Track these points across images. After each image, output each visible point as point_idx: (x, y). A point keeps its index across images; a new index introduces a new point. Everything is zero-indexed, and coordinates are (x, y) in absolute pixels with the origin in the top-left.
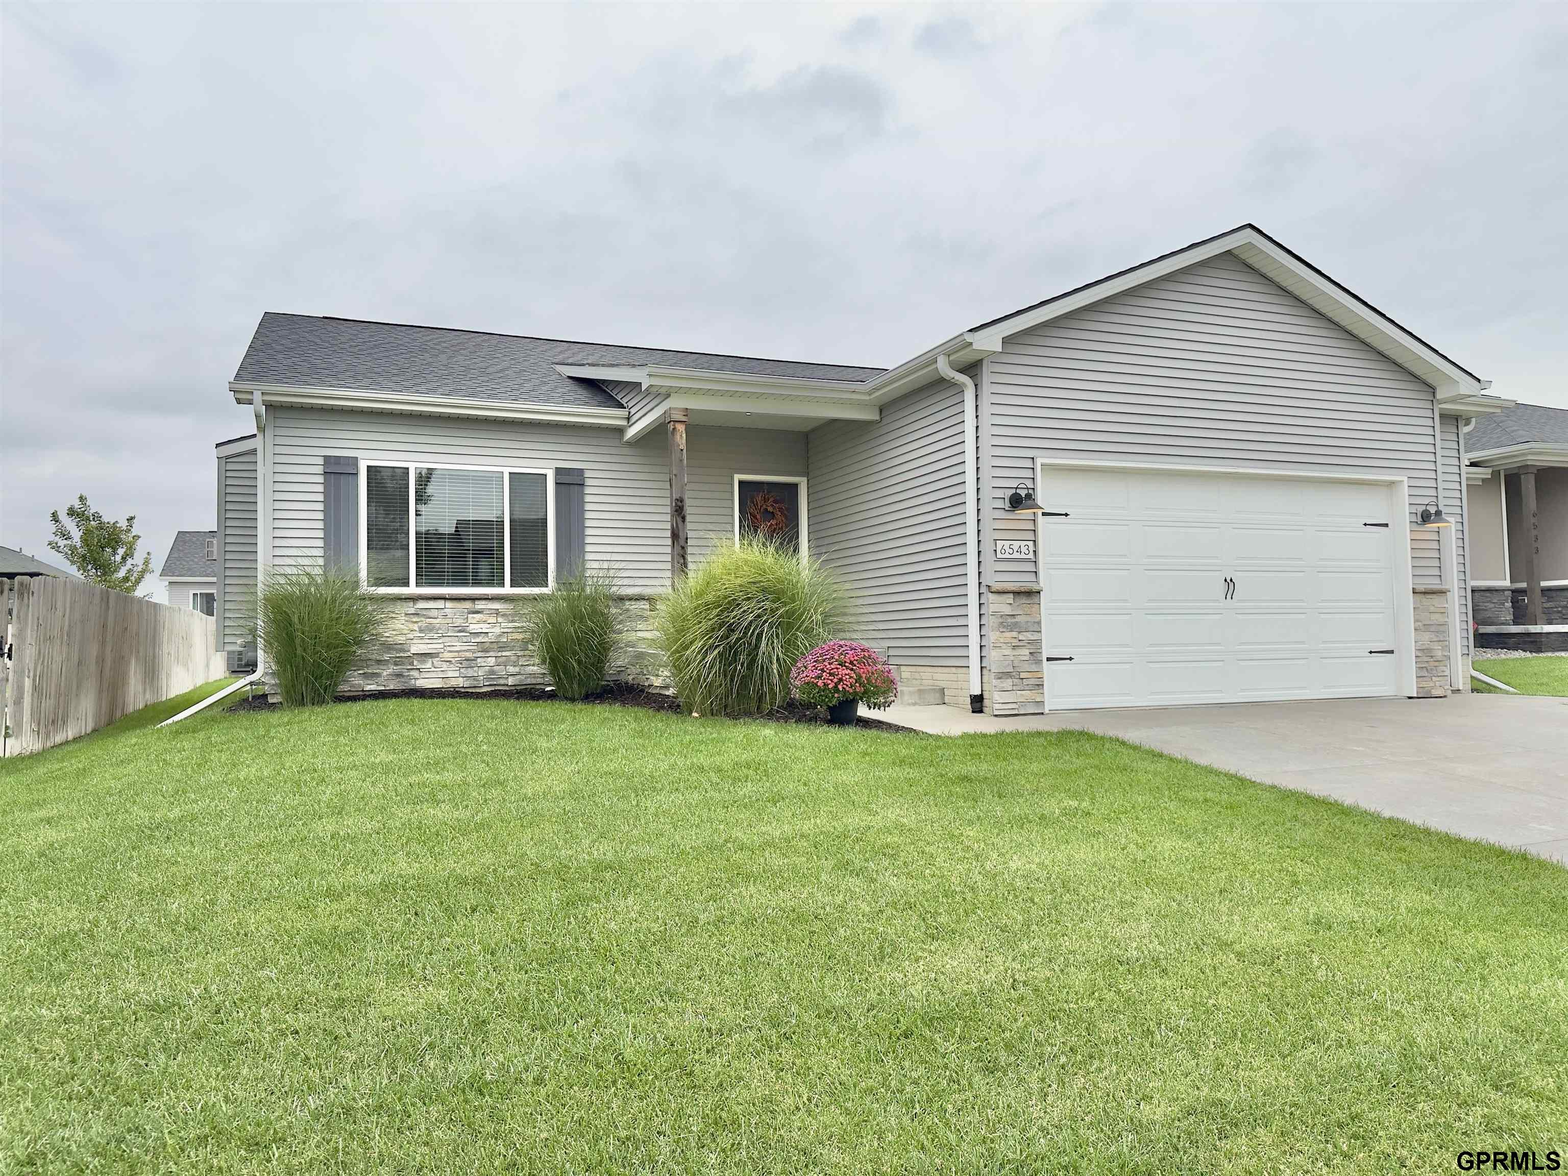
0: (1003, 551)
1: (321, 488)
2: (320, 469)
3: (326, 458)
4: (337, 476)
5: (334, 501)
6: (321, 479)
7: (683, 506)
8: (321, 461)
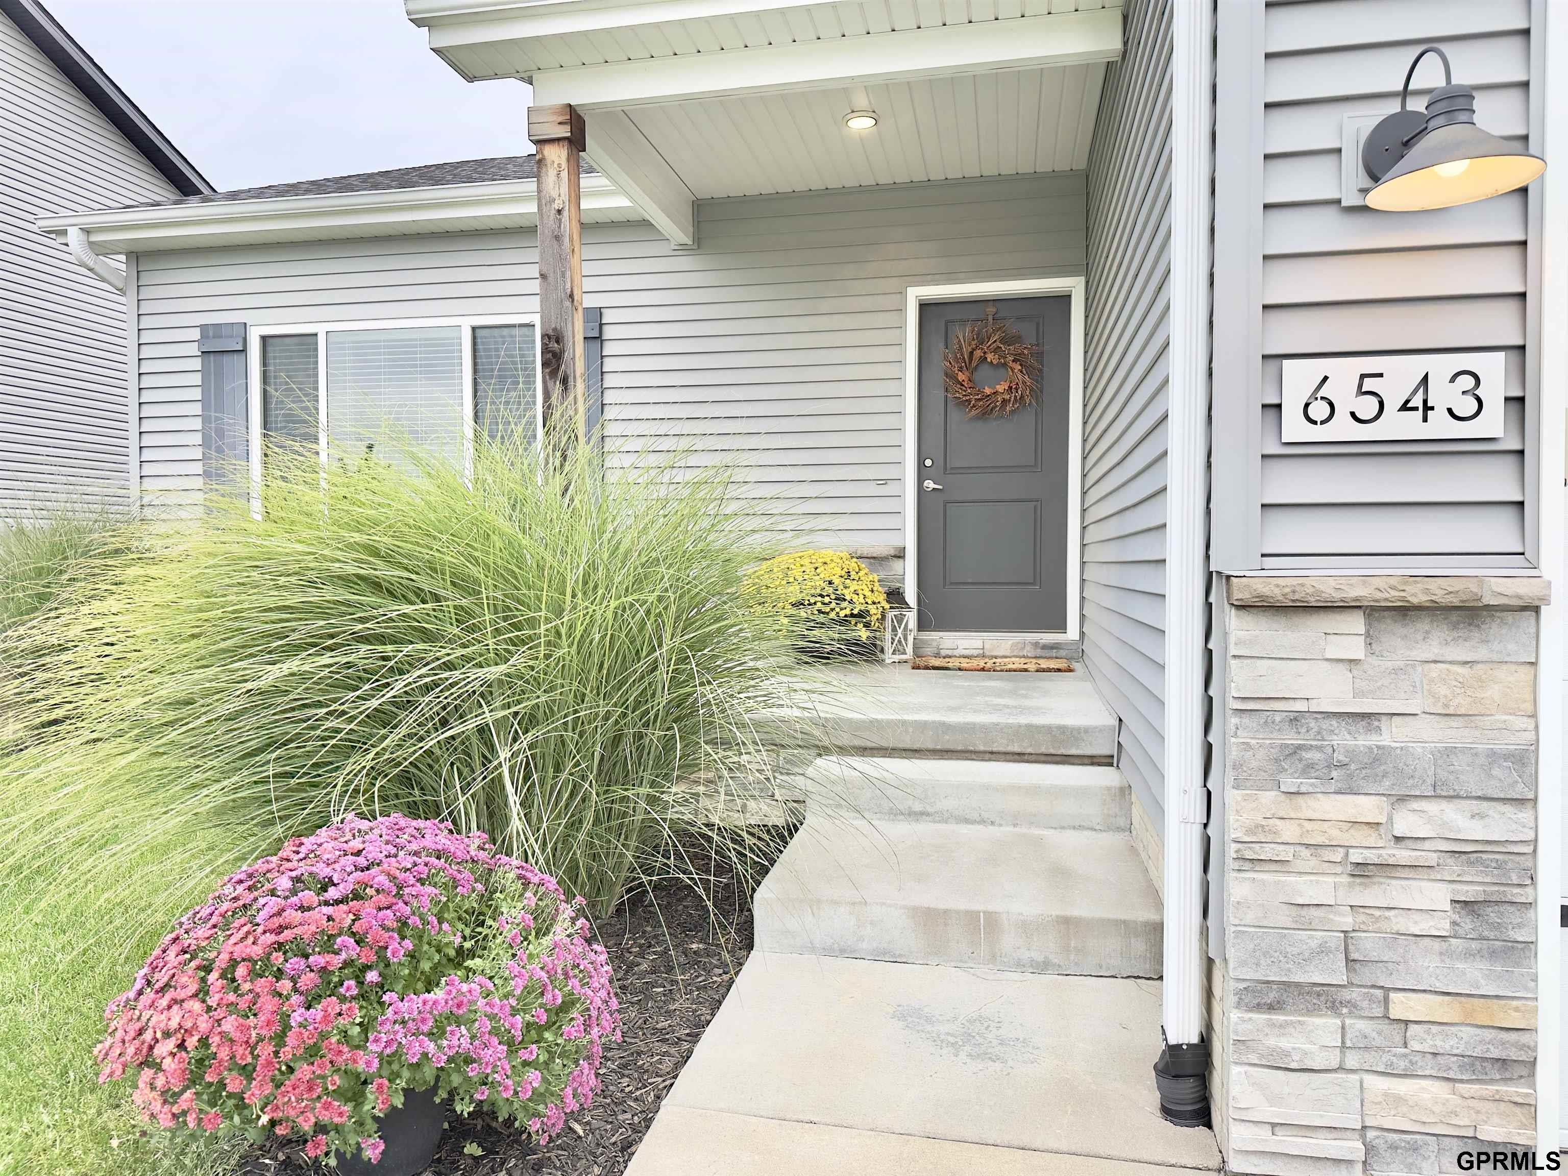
0: (1319, 410)
1: (197, 379)
2: (194, 349)
3: (204, 328)
4: (218, 356)
5: (215, 399)
6: (197, 364)
7: (562, 351)
8: (196, 334)
